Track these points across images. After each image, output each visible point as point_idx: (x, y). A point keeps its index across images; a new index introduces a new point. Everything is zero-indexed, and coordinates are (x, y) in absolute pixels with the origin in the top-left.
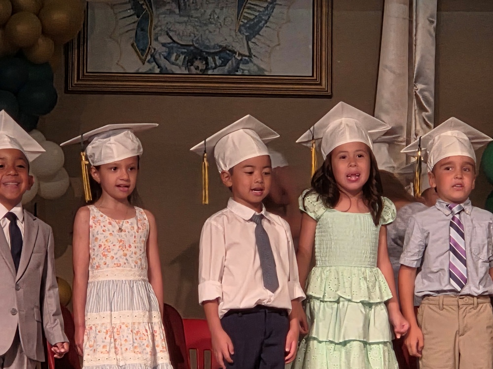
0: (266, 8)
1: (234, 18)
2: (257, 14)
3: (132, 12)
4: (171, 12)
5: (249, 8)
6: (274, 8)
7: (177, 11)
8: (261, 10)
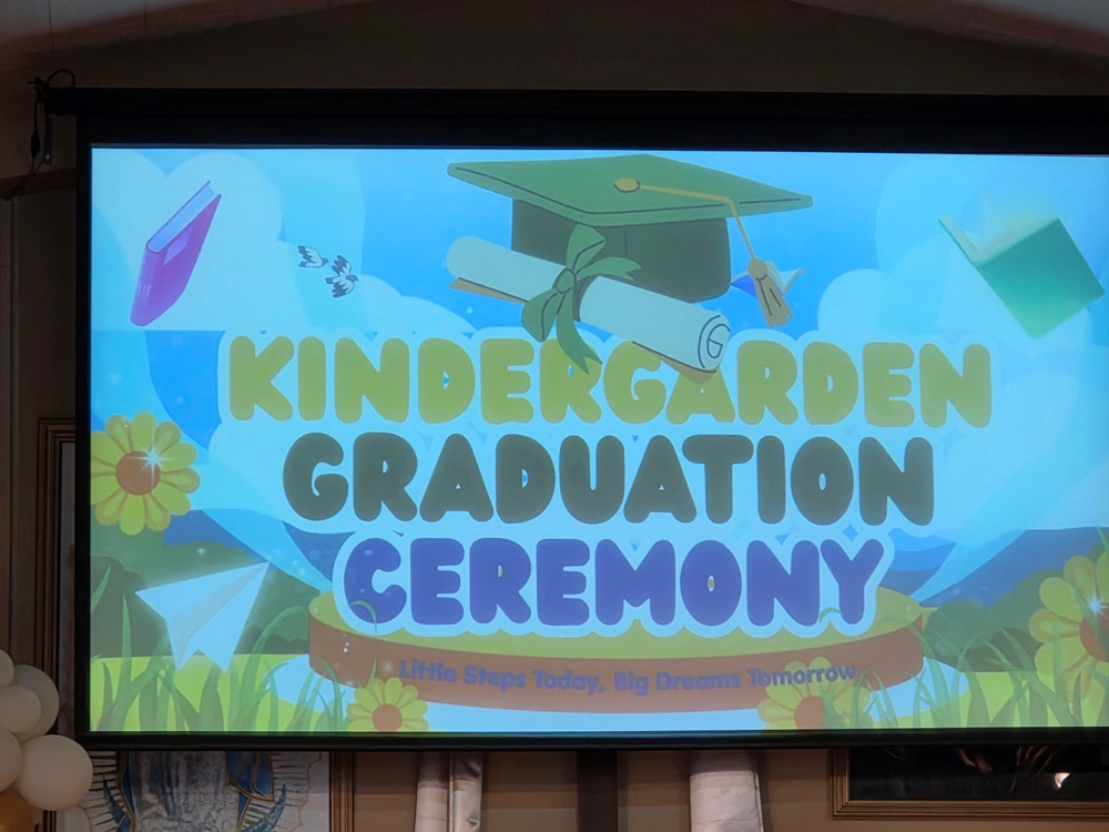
0: (273, 810)
1: (234, 821)
2: (261, 816)
3: (110, 816)
4: (158, 815)
5: (252, 810)
6: (282, 809)
7: (165, 814)
8: (267, 811)
